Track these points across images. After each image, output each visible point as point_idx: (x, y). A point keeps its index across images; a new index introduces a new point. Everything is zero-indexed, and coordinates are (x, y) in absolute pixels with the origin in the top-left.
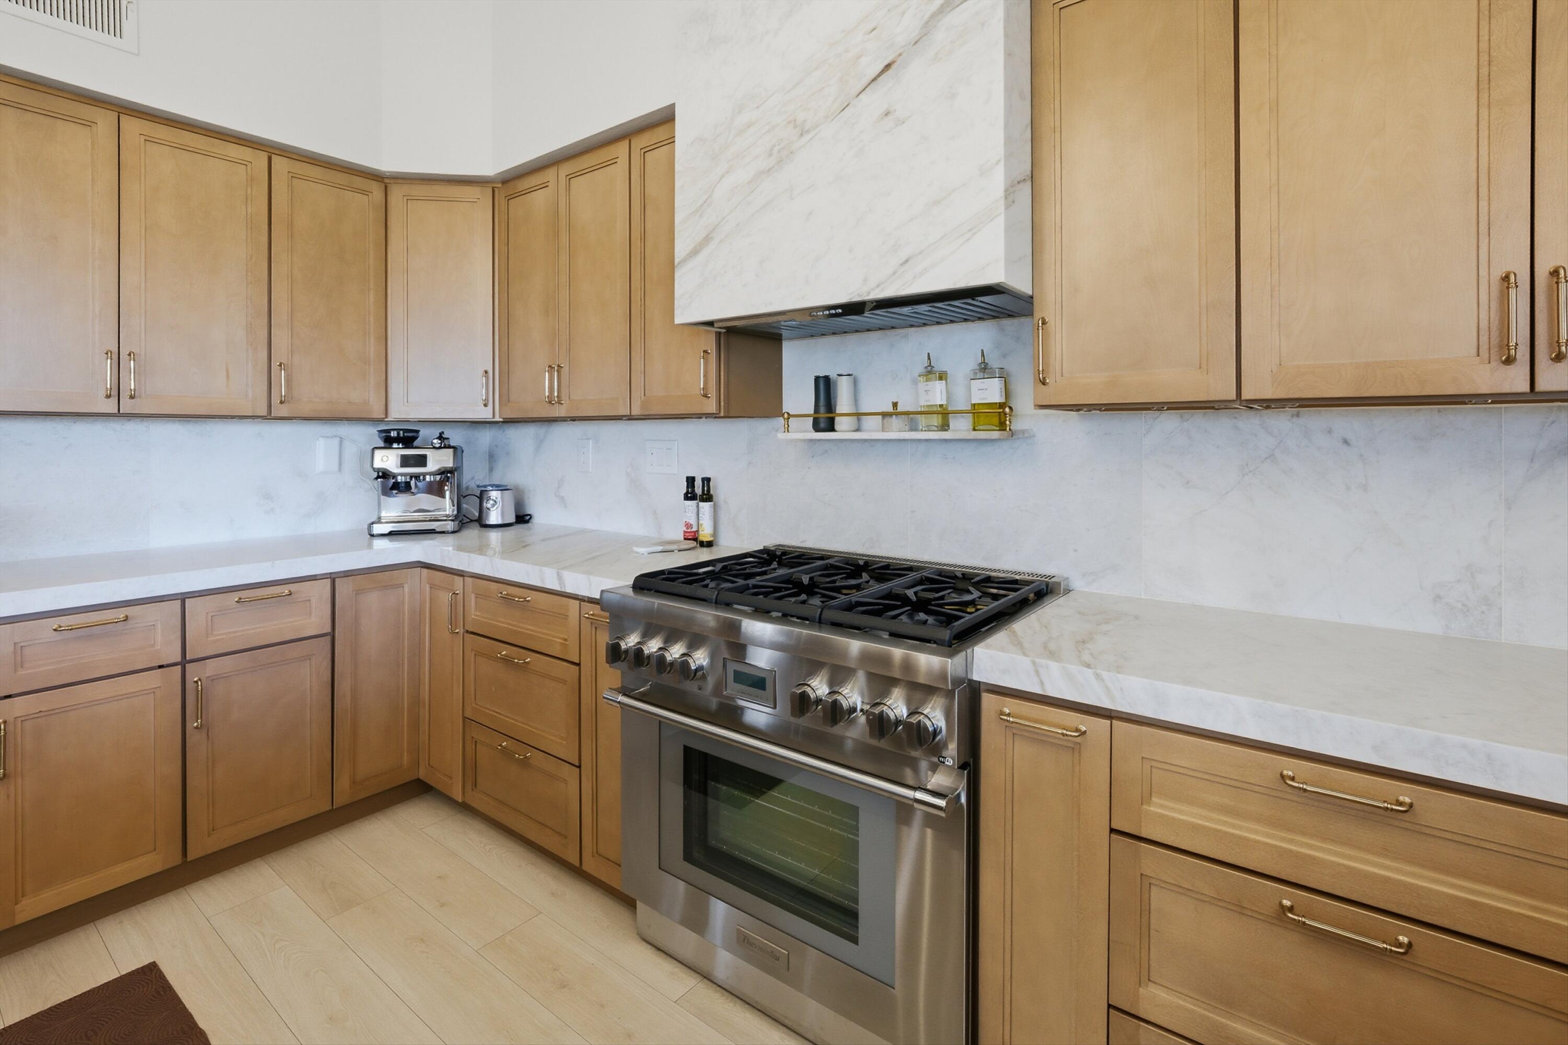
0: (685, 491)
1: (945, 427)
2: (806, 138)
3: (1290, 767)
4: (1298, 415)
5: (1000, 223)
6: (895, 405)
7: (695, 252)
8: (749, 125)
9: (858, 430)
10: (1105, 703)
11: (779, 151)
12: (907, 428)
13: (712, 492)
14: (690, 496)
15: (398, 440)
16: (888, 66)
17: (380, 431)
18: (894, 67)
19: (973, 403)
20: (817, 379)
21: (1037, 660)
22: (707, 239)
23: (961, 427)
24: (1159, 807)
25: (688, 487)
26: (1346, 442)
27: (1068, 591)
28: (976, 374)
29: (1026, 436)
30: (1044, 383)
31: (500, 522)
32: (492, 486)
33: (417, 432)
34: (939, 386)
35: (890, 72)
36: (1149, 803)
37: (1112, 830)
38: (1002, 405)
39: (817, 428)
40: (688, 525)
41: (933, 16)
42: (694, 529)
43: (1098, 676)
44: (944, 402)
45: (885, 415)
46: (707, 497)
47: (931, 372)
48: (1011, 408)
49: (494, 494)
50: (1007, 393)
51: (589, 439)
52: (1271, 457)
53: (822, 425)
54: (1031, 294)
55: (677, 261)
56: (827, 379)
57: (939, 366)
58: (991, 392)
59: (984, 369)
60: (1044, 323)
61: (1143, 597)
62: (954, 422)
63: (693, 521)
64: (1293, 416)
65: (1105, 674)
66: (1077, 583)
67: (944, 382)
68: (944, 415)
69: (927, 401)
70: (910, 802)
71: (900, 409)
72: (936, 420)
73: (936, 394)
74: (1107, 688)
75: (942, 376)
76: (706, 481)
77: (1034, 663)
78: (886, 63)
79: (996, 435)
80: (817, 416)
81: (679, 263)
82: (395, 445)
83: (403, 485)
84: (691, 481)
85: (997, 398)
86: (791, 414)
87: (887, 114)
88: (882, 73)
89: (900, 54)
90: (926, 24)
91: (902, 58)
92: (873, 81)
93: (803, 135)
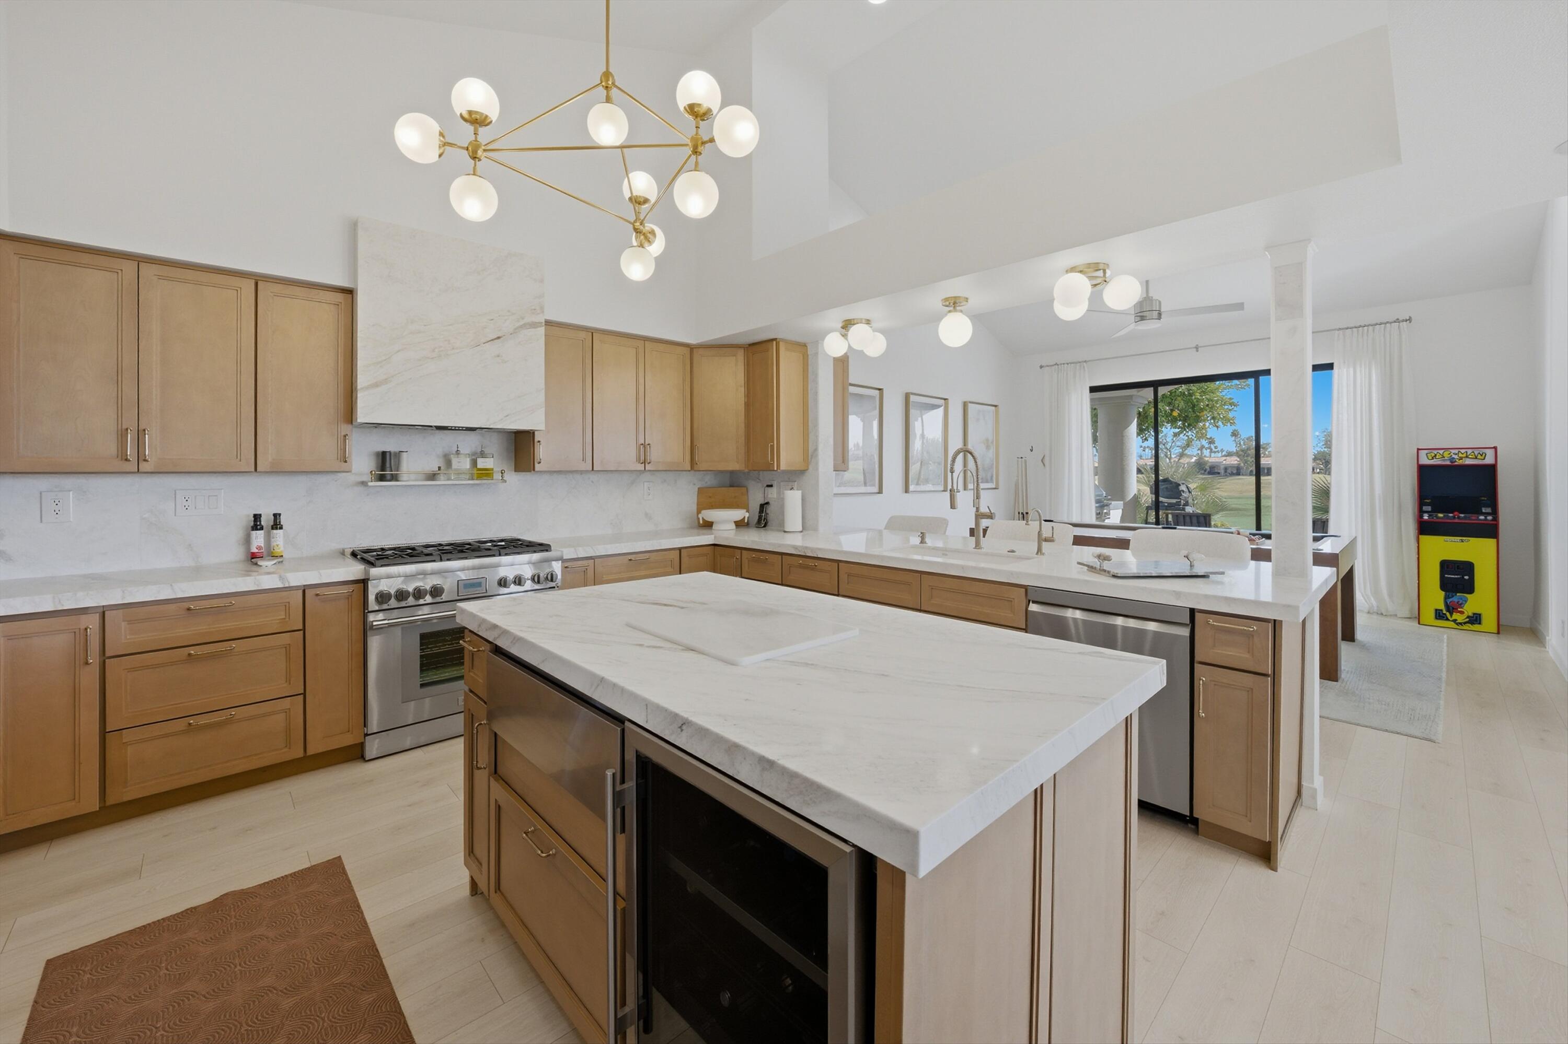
0: (251, 525)
2: (456, 351)
5: (543, 410)
6: (439, 468)
7: (376, 385)
13: (281, 523)
14: (256, 526)
16: (499, 338)
18: (502, 339)
19: (478, 468)
22: (386, 381)
25: (254, 522)
30: (540, 463)
35: (499, 340)
38: (492, 469)
39: (383, 479)
40: (259, 548)
42: (263, 550)
46: (277, 524)
47: (459, 453)
53: (387, 477)
56: (390, 453)
58: (488, 463)
59: (483, 454)
60: (540, 442)
63: (263, 545)
69: (458, 466)
73: (464, 464)
76: (276, 516)
78: (498, 336)
80: (382, 473)
81: (362, 389)
84: (257, 517)
85: (491, 466)
87: (498, 356)
88: (495, 339)
89: (504, 335)
90: (515, 329)
91: (504, 337)
92: (492, 340)
93: (453, 349)
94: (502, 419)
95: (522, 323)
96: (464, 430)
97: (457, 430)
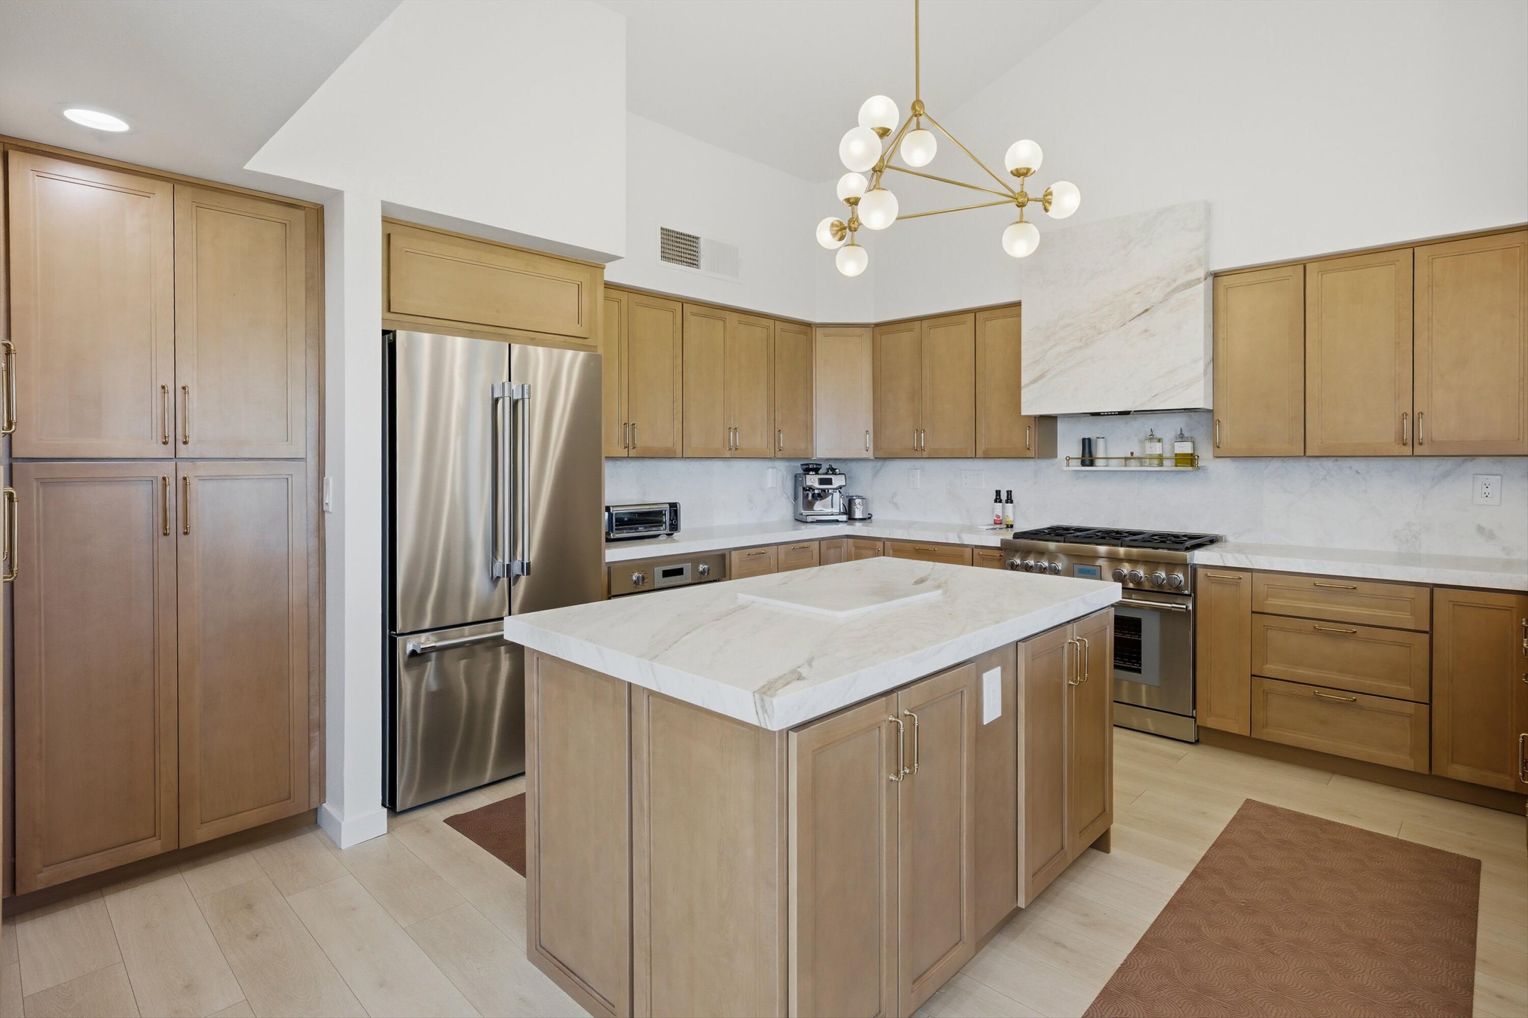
0: (995, 498)
1: (1161, 465)
2: (1102, 336)
3: (1318, 581)
4: (1337, 461)
5: (1202, 383)
6: (1132, 454)
7: (1034, 381)
8: (1068, 326)
9: (1126, 466)
10: (1250, 566)
11: (1086, 340)
12: (1139, 465)
13: (1012, 499)
14: (998, 499)
15: (813, 470)
16: (1146, 311)
17: (802, 465)
18: (1150, 311)
19: (1176, 452)
20: (1084, 440)
21: (1222, 554)
22: (1042, 376)
23: (1168, 465)
24: (1272, 601)
25: (997, 496)
26: (1358, 472)
27: (1226, 541)
28: (1177, 438)
29: (1204, 469)
30: (1218, 447)
31: (861, 517)
32: (856, 496)
33: (821, 465)
34: (1159, 445)
35: (1147, 313)
36: (1267, 600)
37: (1253, 612)
38: (1192, 455)
39: (1083, 464)
40: (998, 516)
41: (1170, 293)
42: (1001, 519)
43: (1247, 557)
44: (1161, 452)
45: (1126, 459)
46: (1009, 500)
47: (1152, 438)
48: (1198, 456)
49: (858, 501)
50: (1194, 448)
51: (918, 469)
52: (1325, 479)
53: (1087, 462)
54: (1212, 409)
55: (1022, 385)
56: (1089, 439)
57: (1158, 435)
58: (1185, 448)
59: (1181, 438)
60: (1219, 422)
61: (1263, 543)
62: (1166, 462)
63: (1000, 514)
64: (1334, 462)
65: (1250, 556)
66: (1231, 538)
67: (1161, 443)
68: (1161, 459)
69: (1150, 452)
70: (1170, 608)
71: (1135, 455)
72: (1156, 462)
73: (1156, 449)
74: (1251, 561)
75: (1159, 441)
76: (1009, 493)
77: (1220, 555)
78: (1145, 309)
79: (1190, 468)
80: (1083, 458)
81: (1024, 386)
82: (811, 473)
83: (816, 495)
84: (998, 493)
85: (1190, 451)
86: (1070, 457)
87: (1146, 331)
88: (1142, 313)
89: (1153, 306)
90: (1166, 296)
91: (1153, 308)
92: (1138, 316)
93: (1099, 334)
94: (1149, 400)
95: (1174, 286)
96: (1116, 415)
97: (1106, 415)
